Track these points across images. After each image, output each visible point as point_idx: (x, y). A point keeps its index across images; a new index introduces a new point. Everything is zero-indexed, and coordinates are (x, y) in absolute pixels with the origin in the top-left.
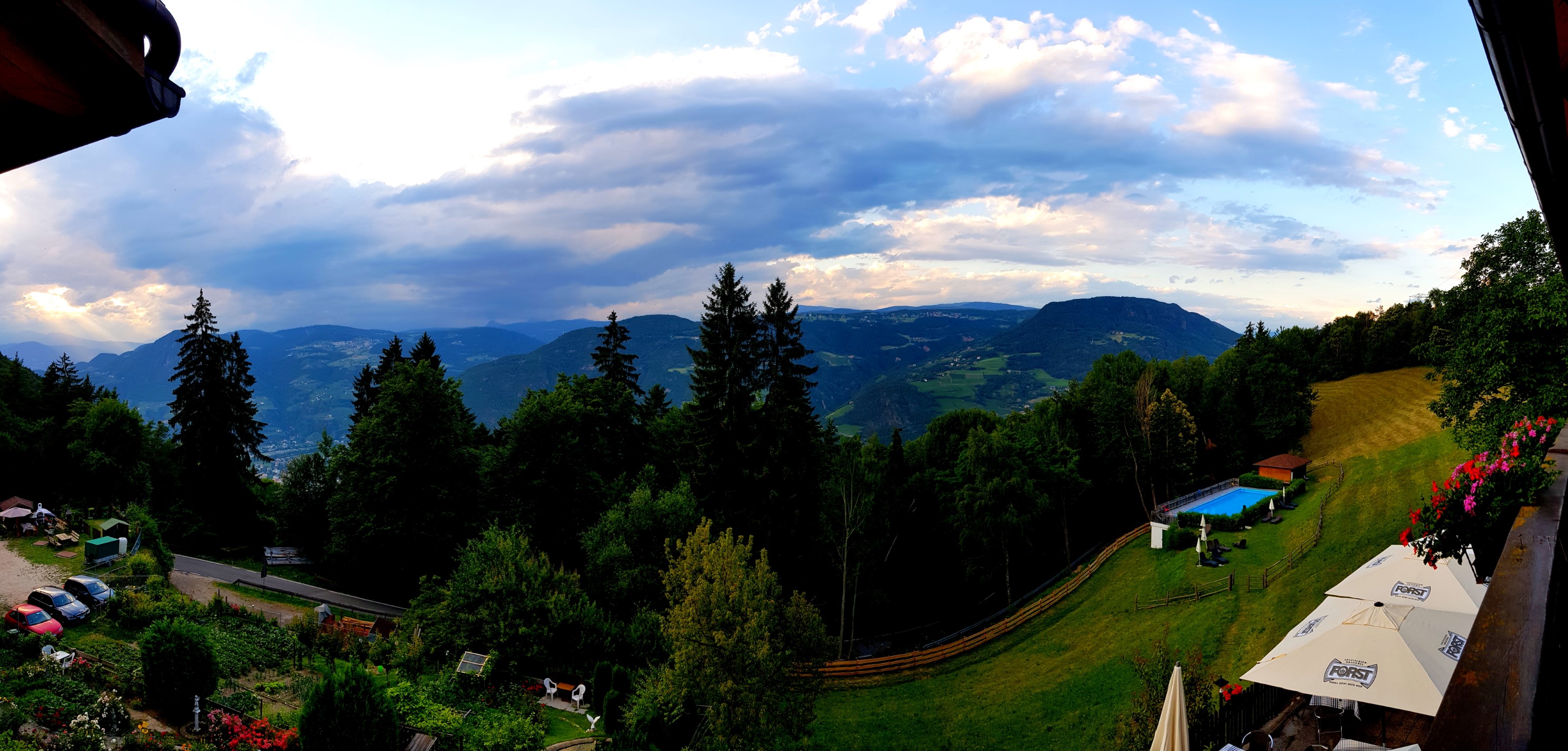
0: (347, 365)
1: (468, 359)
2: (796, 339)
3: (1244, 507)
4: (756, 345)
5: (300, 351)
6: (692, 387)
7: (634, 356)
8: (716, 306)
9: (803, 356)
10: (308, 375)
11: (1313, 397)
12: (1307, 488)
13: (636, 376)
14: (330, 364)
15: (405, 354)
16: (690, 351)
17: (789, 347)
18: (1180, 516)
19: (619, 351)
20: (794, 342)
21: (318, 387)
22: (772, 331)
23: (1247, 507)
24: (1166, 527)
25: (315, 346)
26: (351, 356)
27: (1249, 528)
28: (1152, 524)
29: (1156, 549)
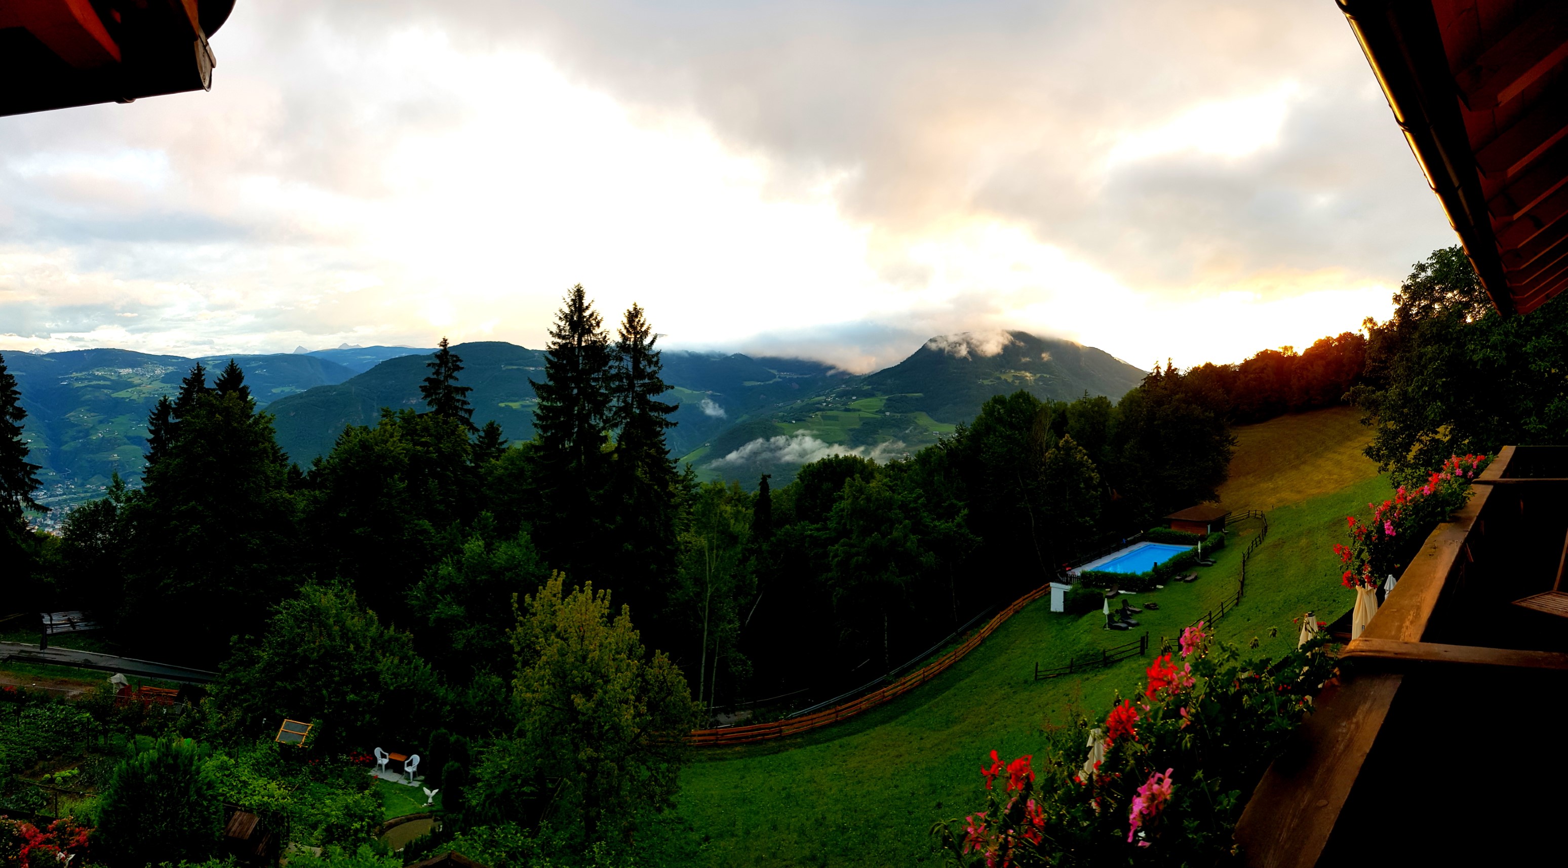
0: (135, 397)
1: (274, 391)
2: (655, 372)
3: (1156, 564)
4: (607, 379)
5: (77, 379)
6: (535, 425)
7: (467, 389)
8: (563, 333)
9: (662, 391)
10: (88, 408)
11: (1232, 443)
12: (1226, 543)
13: (470, 412)
14: (115, 395)
15: (209, 384)
16: (533, 384)
17: (647, 381)
18: (1084, 575)
19: (451, 382)
20: (651, 376)
21: (101, 422)
22: (627, 363)
23: (1159, 564)
24: (1068, 588)
25: (97, 373)
26: (139, 385)
27: (1161, 587)
28: (1052, 584)
29: (1056, 613)
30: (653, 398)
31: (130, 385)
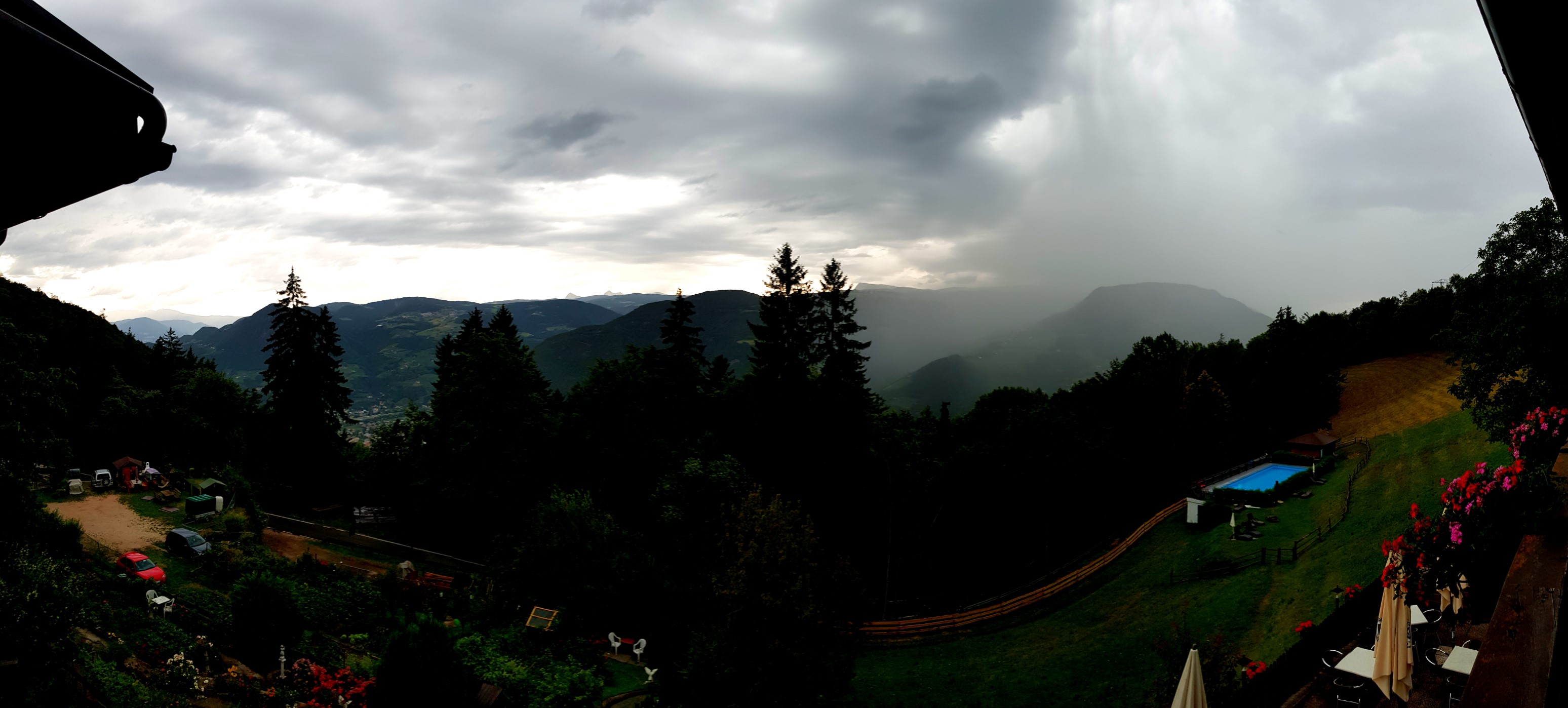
1: (548, 329)
7: (701, 329)
8: (775, 283)
9: (856, 331)
11: (1342, 380)
12: (1336, 465)
13: (702, 348)
14: (418, 334)
15: (485, 325)
16: (749, 324)
17: (844, 323)
18: (1216, 490)
19: (685, 324)
21: (407, 356)
22: (828, 308)
24: (1202, 502)
25: (404, 317)
26: (437, 326)
27: (1281, 502)
28: (1188, 499)
29: (1191, 524)
30: (849, 337)
31: (430, 326)
